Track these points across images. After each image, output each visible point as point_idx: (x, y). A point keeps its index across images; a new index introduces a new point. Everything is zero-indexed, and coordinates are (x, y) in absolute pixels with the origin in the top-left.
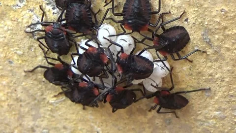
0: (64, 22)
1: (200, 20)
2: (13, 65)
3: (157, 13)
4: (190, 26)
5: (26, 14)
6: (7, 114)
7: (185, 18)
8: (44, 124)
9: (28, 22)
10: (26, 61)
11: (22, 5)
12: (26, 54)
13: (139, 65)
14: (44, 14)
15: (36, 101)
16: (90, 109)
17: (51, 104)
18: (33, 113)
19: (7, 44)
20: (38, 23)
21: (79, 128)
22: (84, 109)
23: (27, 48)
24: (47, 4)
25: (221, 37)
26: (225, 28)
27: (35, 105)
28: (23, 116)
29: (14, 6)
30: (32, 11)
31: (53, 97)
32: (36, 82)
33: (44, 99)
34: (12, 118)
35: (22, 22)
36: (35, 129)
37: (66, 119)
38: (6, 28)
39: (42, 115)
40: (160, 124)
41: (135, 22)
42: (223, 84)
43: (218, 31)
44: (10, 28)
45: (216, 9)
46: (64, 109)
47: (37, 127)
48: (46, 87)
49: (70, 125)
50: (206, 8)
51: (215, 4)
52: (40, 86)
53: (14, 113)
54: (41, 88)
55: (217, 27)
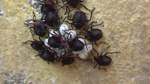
0: (44, 21)
1: (110, 27)
2: (16, 39)
3: (89, 21)
5: (26, 15)
6: (11, 62)
7: (103, 25)
8: (28, 69)
9: (26, 19)
10: (23, 38)
11: (24, 10)
12: (23, 34)
13: (78, 44)
14: (35, 16)
15: (26, 58)
16: (51, 64)
17: (33, 60)
18: (24, 63)
19: (14, 29)
20: (31, 20)
21: (45, 72)
22: (48, 63)
23: (24, 31)
24: (37, 11)
26: (122, 32)
27: (25, 59)
28: (19, 64)
29: (20, 10)
30: (29, 14)
31: (34, 56)
32: (26, 48)
33: (30, 57)
34: (13, 64)
35: (23, 19)
36: (24, 70)
37: (39, 68)
38: (15, 21)
39: (28, 64)
40: (84, 74)
41: (78, 24)
43: (118, 33)
44: (17, 21)
45: (118, 22)
46: (39, 62)
47: (25, 70)
48: (31, 51)
49: (41, 71)
50: (113, 21)
51: (118, 20)
52: (28, 50)
53: (14, 62)
54: (29, 51)
55: (118, 31)
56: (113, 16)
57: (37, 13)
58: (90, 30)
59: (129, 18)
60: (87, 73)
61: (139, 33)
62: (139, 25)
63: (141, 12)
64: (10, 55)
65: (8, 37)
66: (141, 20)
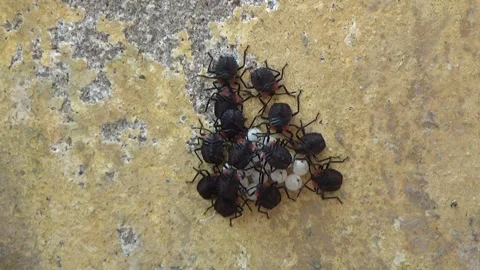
1: (332, 120)
2: (169, 183)
5: (186, 130)
6: (158, 240)
7: (320, 120)
9: (187, 138)
11: (184, 122)
12: (182, 170)
15: (187, 222)
17: (201, 224)
18: (183, 236)
19: (166, 162)
21: (225, 250)
23: (184, 163)
24: (206, 119)
27: (185, 226)
29: (177, 123)
31: (203, 215)
32: (188, 200)
33: (195, 218)
35: (182, 138)
36: (183, 256)
38: (168, 145)
40: (301, 236)
44: (171, 145)
45: (345, 108)
50: (336, 109)
51: (344, 104)
52: (192, 204)
53: (164, 238)
55: (347, 125)
56: (333, 98)
57: (207, 122)
58: (301, 135)
59: (361, 97)
61: (385, 121)
62: (382, 106)
64: (157, 222)
65: (154, 184)
66: (383, 97)
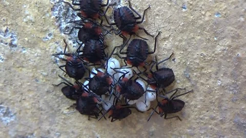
0: (81, 53)
1: (184, 61)
2: (38, 82)
3: (153, 53)
4: (175, 64)
5: (53, 45)
6: (30, 119)
7: (173, 58)
8: (58, 128)
9: (53, 52)
10: (49, 80)
11: (50, 38)
12: (50, 75)
14: (66, 46)
15: (53, 111)
16: (94, 121)
17: (65, 114)
18: (50, 120)
19: (35, 67)
21: (84, 133)
22: (89, 119)
23: (50, 71)
24: (70, 39)
25: (199, 75)
26: (203, 68)
27: (52, 114)
28: (42, 122)
29: (44, 38)
30: (57, 43)
31: (66, 109)
32: (54, 97)
33: (60, 110)
34: (34, 122)
35: (48, 51)
36: (50, 131)
37: (75, 126)
38: (36, 55)
39: (57, 122)
40: (145, 135)
41: (136, 59)
42: (196, 109)
43: (196, 70)
44: (39, 55)
45: (197, 53)
46: (74, 118)
47: (52, 130)
48: (62, 101)
49: (77, 131)
50: (190, 52)
51: (197, 50)
52: (58, 100)
53: (35, 118)
54: (59, 102)
55: (196, 67)
56: (188, 43)
57: (71, 42)
59: (214, 47)
60: (149, 133)
61: (231, 70)
62: (230, 57)
63: (233, 37)
64: (29, 107)
65: (25, 81)
66: (232, 49)
